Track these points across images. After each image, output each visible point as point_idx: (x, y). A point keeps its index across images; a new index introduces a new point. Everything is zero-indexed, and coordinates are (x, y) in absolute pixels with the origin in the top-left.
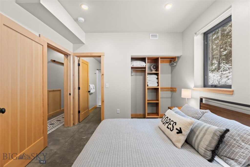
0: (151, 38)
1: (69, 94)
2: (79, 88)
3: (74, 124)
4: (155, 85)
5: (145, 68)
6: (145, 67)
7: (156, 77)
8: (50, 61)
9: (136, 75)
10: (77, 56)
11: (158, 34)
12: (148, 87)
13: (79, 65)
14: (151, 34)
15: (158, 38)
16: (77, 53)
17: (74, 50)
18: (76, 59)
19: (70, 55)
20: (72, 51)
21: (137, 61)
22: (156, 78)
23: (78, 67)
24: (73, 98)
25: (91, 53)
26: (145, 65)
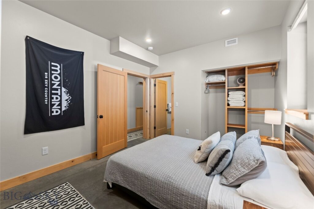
0: (226, 45)
1: (146, 111)
2: (155, 107)
3: (150, 137)
4: (240, 105)
5: (224, 83)
6: (224, 81)
7: (242, 94)
8: (138, 83)
9: (216, 92)
10: (153, 78)
11: (237, 39)
12: (229, 107)
13: (155, 85)
14: (226, 41)
15: (237, 43)
16: (152, 75)
17: (150, 73)
18: (153, 81)
19: (147, 78)
20: (149, 74)
21: (213, 76)
22: (244, 95)
23: (154, 87)
24: (150, 115)
25: (163, 74)
26: (224, 80)
